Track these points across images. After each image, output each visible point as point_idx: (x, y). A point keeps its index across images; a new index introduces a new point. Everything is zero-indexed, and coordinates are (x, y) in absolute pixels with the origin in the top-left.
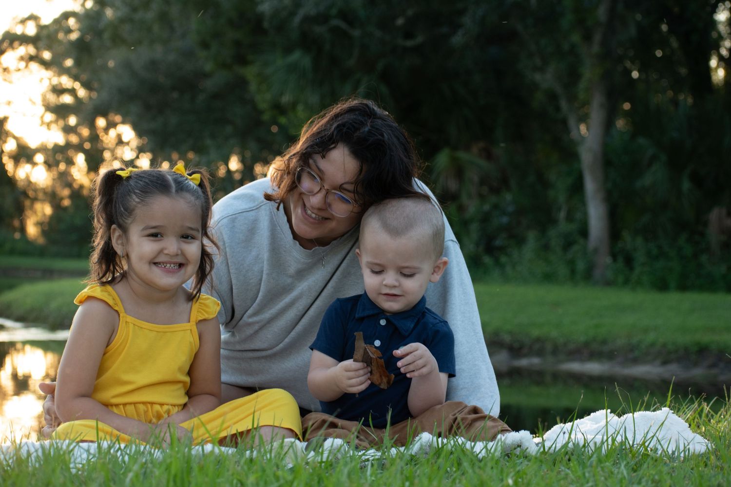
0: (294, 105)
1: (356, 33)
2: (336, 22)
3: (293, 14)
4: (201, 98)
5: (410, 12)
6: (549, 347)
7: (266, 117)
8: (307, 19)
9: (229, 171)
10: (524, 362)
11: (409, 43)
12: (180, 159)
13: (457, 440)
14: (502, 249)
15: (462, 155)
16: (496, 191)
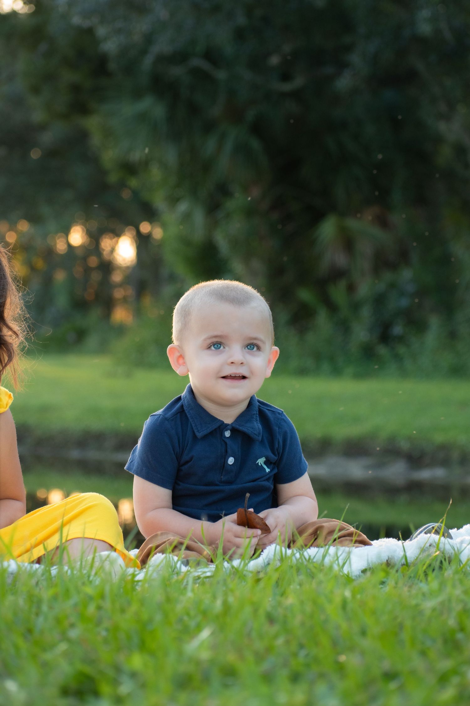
0: (146, 163)
1: (221, 75)
2: (197, 62)
3: (144, 52)
4: (35, 154)
5: (287, 48)
6: (455, 455)
7: (113, 178)
8: (161, 59)
9: (70, 246)
10: (425, 474)
11: (287, 87)
12: (10, 230)
13: (303, 553)
14: (401, 339)
15: (353, 224)
16: (393, 266)
